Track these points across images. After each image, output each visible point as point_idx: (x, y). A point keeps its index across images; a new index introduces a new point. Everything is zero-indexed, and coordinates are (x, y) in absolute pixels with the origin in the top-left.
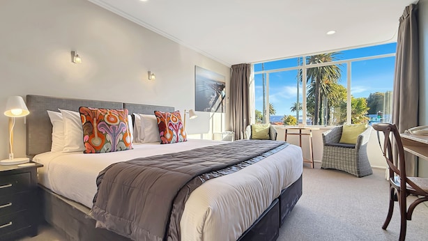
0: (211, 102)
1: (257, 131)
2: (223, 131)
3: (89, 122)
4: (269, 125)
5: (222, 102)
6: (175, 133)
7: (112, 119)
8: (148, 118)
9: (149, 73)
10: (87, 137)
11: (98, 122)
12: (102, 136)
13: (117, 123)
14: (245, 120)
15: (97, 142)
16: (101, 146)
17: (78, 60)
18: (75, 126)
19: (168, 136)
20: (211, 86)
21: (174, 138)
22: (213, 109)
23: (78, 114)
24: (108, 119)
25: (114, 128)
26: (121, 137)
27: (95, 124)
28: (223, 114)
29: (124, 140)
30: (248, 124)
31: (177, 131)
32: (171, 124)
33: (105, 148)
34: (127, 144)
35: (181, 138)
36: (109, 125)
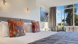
0: (45, 19)
1: (59, 28)
2: (48, 28)
3: (12, 25)
4: (63, 26)
5: (47, 19)
6: (37, 29)
7: (19, 24)
8: (29, 24)
9: (28, 9)
10: (11, 31)
11: (15, 25)
12: (16, 31)
13: (21, 26)
14: (54, 24)
15: (14, 33)
16: (16, 34)
17: (6, 3)
18: (6, 27)
19: (35, 30)
20: (45, 14)
21: (37, 31)
22: (45, 21)
23: (7, 23)
24: (18, 24)
25: (20, 27)
26: (22, 31)
27: (14, 26)
28: (48, 23)
29: (23, 32)
30: (55, 26)
31: (38, 28)
32: (36, 26)
33: (17, 35)
34: (24, 33)
35: (39, 30)
36: (18, 27)
